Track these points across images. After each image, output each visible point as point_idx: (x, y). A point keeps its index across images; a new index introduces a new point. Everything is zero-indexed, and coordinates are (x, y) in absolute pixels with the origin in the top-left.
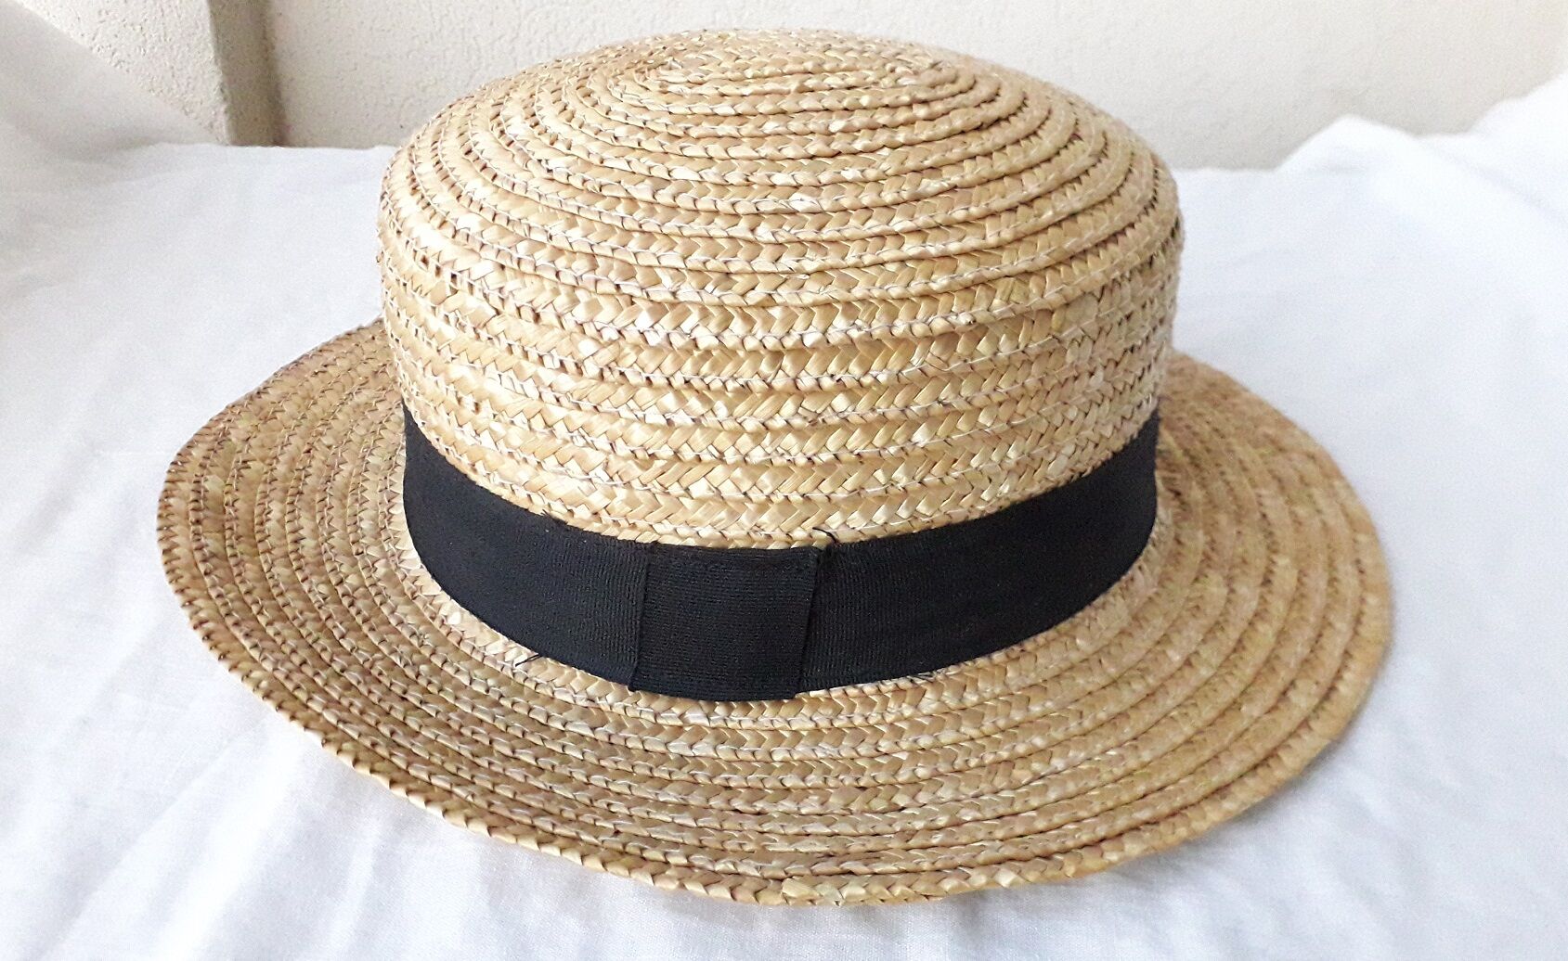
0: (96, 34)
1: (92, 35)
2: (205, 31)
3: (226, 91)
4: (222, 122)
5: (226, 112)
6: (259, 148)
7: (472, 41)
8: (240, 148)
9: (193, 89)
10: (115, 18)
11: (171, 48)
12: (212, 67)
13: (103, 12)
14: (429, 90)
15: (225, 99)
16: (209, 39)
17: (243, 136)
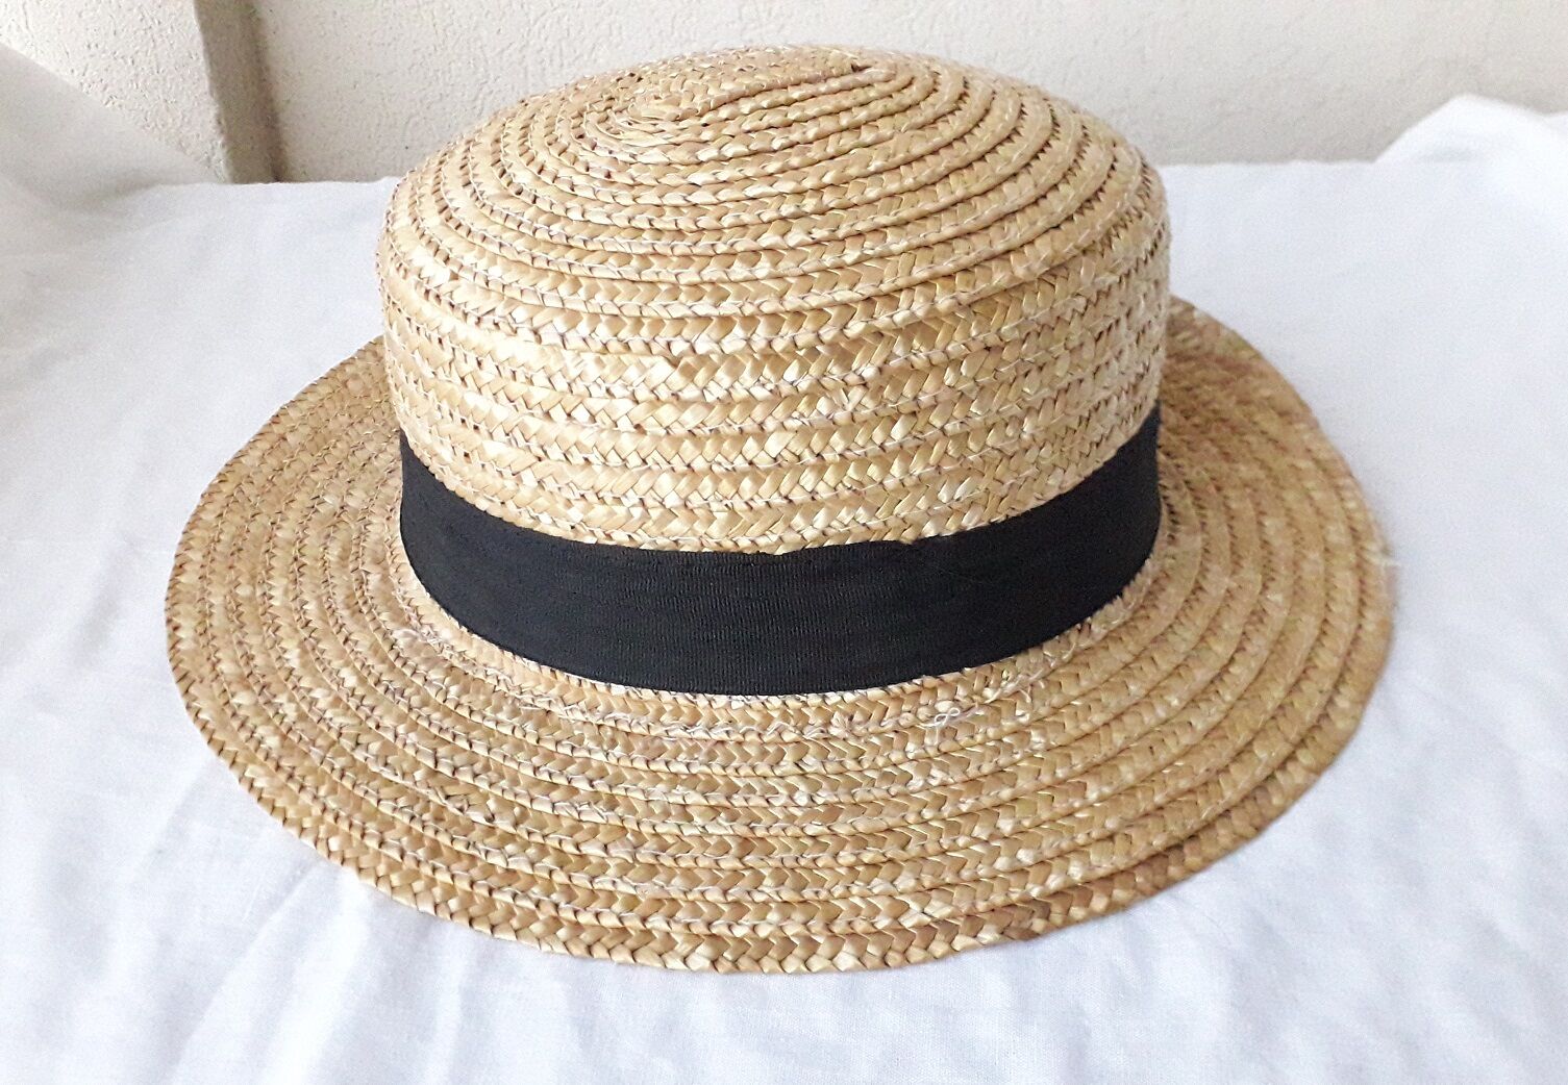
0: (86, 69)
1: (82, 70)
2: (200, 62)
3: (223, 122)
4: (220, 156)
5: (223, 145)
6: (260, 185)
7: (478, 52)
8: (240, 187)
9: (189, 122)
10: (104, 52)
11: (164, 79)
12: (207, 98)
13: (92, 45)
14: (433, 107)
15: (222, 132)
16: (203, 68)
17: (243, 174)
